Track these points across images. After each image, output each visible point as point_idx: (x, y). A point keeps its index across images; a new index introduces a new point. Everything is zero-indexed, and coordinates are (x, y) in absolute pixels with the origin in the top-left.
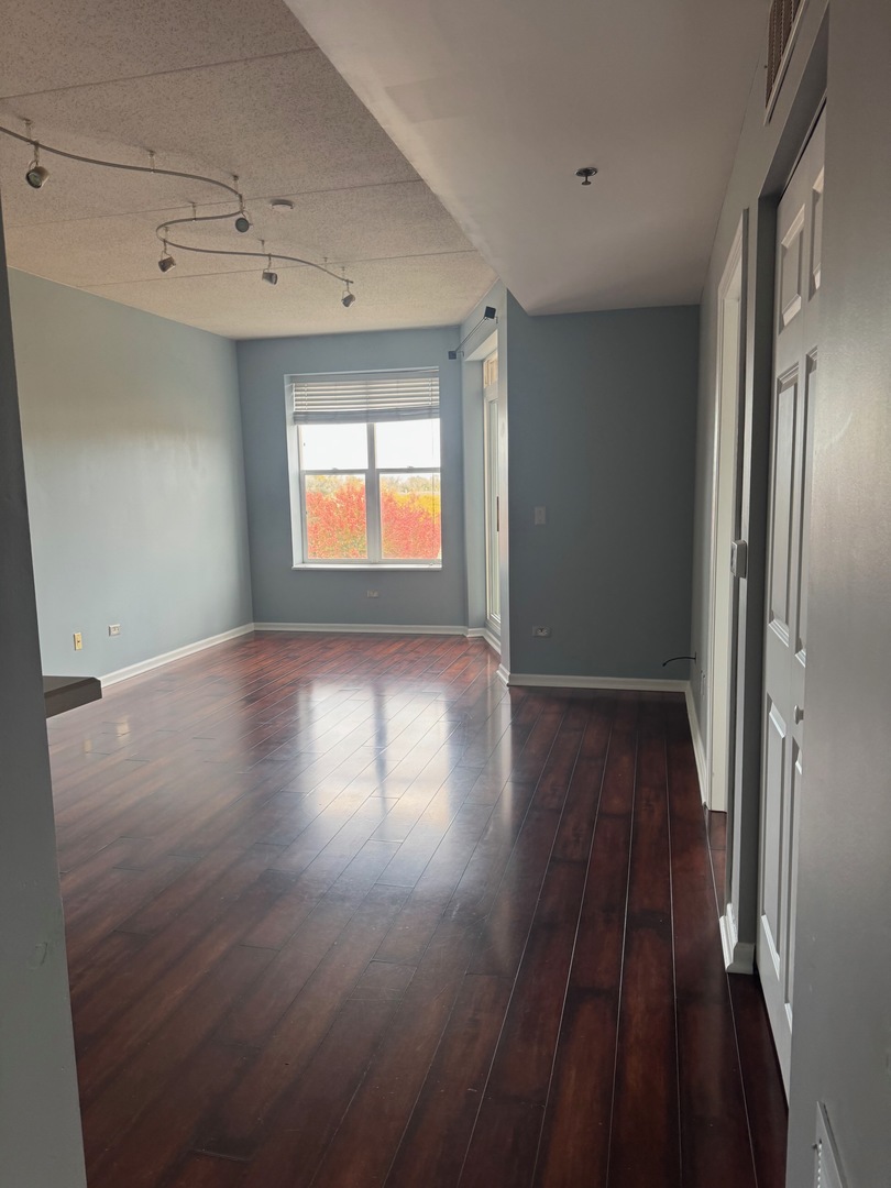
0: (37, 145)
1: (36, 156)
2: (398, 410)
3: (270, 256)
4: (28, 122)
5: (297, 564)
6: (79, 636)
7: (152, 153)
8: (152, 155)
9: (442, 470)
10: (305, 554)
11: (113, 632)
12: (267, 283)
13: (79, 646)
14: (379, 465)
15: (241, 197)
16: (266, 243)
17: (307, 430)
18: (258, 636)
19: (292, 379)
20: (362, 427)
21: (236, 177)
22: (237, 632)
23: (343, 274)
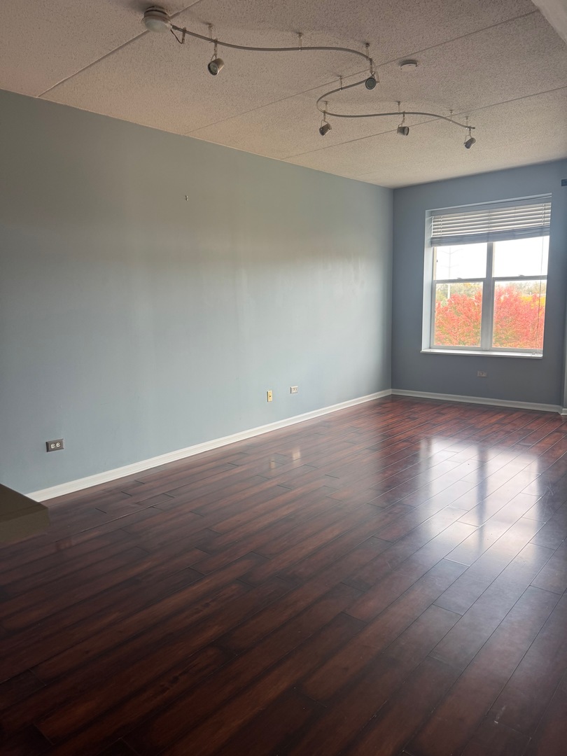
0: (216, 42)
1: (215, 51)
2: (513, 231)
3: (404, 113)
4: (210, 25)
5: (425, 349)
6: (270, 393)
7: (300, 34)
8: (300, 36)
9: (549, 277)
10: (433, 341)
11: (293, 391)
12: (400, 136)
13: (271, 399)
14: (495, 274)
15: (371, 60)
16: (401, 104)
17: (442, 251)
18: (393, 398)
19: (432, 214)
20: (482, 247)
21: (368, 44)
22: (380, 395)
23: (467, 123)
